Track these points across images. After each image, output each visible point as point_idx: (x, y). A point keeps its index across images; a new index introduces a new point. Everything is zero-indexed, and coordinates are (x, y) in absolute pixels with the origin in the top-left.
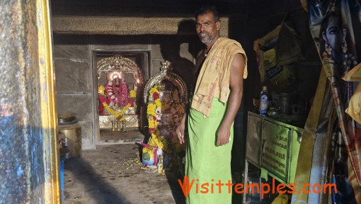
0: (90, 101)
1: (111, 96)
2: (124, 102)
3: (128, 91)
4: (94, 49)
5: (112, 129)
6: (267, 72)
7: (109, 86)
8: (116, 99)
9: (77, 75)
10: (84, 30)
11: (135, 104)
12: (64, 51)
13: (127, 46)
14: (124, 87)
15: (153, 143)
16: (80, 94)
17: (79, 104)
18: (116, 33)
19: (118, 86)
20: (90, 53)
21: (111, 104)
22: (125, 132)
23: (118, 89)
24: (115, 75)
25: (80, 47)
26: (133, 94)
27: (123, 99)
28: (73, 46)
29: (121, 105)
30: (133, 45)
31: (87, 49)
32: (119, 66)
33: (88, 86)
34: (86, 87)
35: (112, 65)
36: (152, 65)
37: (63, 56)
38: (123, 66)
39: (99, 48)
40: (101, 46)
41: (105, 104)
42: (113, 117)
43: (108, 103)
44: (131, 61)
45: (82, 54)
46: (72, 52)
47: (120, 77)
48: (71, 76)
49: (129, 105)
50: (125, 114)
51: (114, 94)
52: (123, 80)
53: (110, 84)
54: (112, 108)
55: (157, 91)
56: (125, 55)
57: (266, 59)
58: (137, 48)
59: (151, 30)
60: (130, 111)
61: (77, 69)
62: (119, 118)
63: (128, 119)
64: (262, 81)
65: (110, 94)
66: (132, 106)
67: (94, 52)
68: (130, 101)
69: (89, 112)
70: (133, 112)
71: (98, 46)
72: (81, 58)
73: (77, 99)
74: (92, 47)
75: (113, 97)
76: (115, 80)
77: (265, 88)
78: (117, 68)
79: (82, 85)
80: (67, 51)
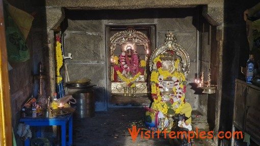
0: (102, 69)
1: (123, 65)
2: (135, 70)
3: (139, 61)
4: (107, 24)
5: (124, 94)
6: (255, 41)
7: (123, 56)
8: (128, 68)
9: (92, 46)
10: (90, 5)
11: (145, 72)
12: (82, 26)
13: (136, 21)
14: (136, 57)
15: (155, 107)
16: (95, 63)
17: (93, 71)
18: (119, 8)
19: (130, 56)
20: (104, 27)
21: (124, 72)
22: (135, 97)
23: (130, 59)
24: (129, 46)
25: (95, 22)
26: (143, 63)
27: (134, 68)
28: (89, 21)
29: (132, 74)
30: (141, 19)
31: (101, 24)
32: (131, 39)
33: (101, 56)
34: (99, 56)
35: (125, 38)
36: (158, 37)
37: (81, 30)
38: (135, 38)
39: (111, 23)
40: (112, 21)
41: (118, 72)
42: (125, 83)
43: (121, 71)
44: (143, 34)
45: (96, 28)
46: (88, 26)
47: (133, 49)
48: (87, 47)
49: (140, 73)
50: (135, 82)
51: (126, 63)
52: (135, 51)
53: (123, 54)
54: (124, 75)
55: (160, 60)
56: (137, 28)
57: (255, 29)
58: (145, 22)
59: (149, 4)
60: (140, 78)
61: (92, 41)
62: (130, 84)
63: (138, 85)
64: (251, 49)
65: (123, 63)
66: (143, 74)
67: (107, 26)
68: (141, 70)
69: (102, 78)
70: (143, 79)
71: (110, 21)
72: (96, 31)
73: (92, 67)
74: (105, 22)
75: (125, 66)
76: (128, 50)
77: (251, 57)
78: (130, 41)
79: (96, 55)
80: (84, 26)
